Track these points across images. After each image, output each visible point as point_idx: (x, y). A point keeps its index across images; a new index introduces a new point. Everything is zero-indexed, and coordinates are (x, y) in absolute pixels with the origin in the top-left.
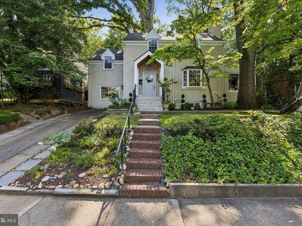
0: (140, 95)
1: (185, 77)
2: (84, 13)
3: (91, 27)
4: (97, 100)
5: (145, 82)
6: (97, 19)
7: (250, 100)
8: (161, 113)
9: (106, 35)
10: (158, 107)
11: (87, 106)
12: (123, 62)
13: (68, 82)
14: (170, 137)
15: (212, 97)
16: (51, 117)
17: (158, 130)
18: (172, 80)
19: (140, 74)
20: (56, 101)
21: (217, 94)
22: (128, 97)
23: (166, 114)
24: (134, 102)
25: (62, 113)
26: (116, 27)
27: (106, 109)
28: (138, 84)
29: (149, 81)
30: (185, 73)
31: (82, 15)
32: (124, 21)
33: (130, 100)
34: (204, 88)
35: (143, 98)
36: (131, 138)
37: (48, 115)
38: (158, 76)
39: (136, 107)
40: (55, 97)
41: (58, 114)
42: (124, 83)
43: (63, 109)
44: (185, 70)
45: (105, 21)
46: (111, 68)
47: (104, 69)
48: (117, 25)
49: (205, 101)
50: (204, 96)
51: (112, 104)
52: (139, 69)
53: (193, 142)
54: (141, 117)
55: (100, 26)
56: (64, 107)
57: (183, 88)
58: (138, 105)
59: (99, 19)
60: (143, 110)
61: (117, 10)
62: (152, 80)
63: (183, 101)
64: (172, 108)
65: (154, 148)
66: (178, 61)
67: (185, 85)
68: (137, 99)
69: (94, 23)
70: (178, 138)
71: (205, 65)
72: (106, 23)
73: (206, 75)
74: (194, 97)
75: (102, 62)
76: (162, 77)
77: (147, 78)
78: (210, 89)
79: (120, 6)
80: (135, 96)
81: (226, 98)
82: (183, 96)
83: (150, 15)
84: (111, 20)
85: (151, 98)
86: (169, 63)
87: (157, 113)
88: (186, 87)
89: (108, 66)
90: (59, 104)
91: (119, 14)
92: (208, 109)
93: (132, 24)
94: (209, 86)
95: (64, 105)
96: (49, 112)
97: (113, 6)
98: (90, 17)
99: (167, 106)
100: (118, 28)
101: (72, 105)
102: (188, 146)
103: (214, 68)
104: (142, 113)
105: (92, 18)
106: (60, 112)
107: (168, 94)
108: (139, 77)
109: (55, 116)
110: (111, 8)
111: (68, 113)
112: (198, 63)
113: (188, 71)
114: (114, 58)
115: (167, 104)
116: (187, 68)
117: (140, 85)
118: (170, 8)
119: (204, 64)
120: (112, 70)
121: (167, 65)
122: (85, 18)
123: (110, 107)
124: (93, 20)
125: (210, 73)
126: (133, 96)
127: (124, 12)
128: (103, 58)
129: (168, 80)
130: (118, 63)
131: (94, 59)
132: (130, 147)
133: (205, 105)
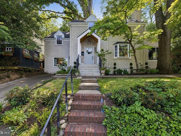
0: (83, 64)
1: (116, 49)
2: (44, 8)
3: (50, 18)
4: (51, 67)
5: (86, 53)
6: (53, 12)
7: (168, 67)
8: (99, 77)
9: (60, 25)
10: (96, 72)
11: (44, 72)
12: (69, 40)
13: (26, 53)
14: (114, 108)
15: (137, 65)
16: (10, 81)
17: (99, 98)
18: (107, 51)
19: (82, 48)
20: (16, 68)
21: (140, 62)
22: (73, 65)
23: (103, 78)
24: (77, 69)
25: (20, 78)
26: (66, 18)
27: (55, 74)
28: (80, 55)
29: (89, 53)
30: (116, 47)
31: (43, 9)
32: (72, 13)
33: (75, 67)
34: (130, 58)
35: (84, 65)
36: (69, 108)
37: (7, 79)
38: (96, 49)
39: (79, 72)
40: (14, 65)
41: (17, 78)
42: (70, 54)
43: (22, 74)
44: (116, 45)
45: (59, 13)
46: (61, 44)
47: (56, 44)
48: (67, 17)
49: (131, 68)
50: (131, 64)
51: (59, 70)
52: (82, 44)
53: (145, 116)
54: (82, 82)
55: (55, 17)
56: (23, 72)
57: (115, 58)
58: (80, 71)
59: (55, 12)
60: (84, 75)
61: (67, 5)
62: (91, 52)
63: (115, 68)
64: (107, 73)
65: (95, 123)
66: (111, 36)
67: (116, 56)
68: (80, 66)
69: (51, 14)
70: (124, 109)
71: (133, 39)
72: (59, 15)
73: (133, 48)
74: (123, 65)
75: (55, 40)
76: (99, 49)
77: (88, 50)
78: (135, 58)
79: (69, 3)
80: (79, 64)
81: (147, 65)
82: (115, 64)
83: (89, 10)
84: (63, 13)
85: (90, 65)
86: (105, 38)
87: (96, 77)
88: (116, 57)
89: (59, 42)
90: (18, 70)
91: (69, 8)
92: (134, 74)
93: (77, 15)
94: (135, 56)
95: (22, 70)
96: (9, 77)
97: (64, 2)
98: (48, 11)
99: (103, 72)
100: (68, 18)
101: (30, 71)
102: (139, 122)
103: (139, 42)
104: (84, 77)
105: (50, 11)
106: (19, 76)
107: (104, 62)
108: (82, 50)
109: (14, 80)
110: (63, 3)
111: (26, 77)
112: (127, 38)
113: (118, 45)
114: (63, 37)
115: (103, 70)
116: (118, 43)
117: (82, 56)
118: (102, 7)
119: (131, 39)
120: (62, 46)
121: (103, 39)
122: (45, 11)
123: (59, 73)
124: (51, 13)
125: (136, 46)
126: (77, 64)
127: (72, 7)
128: (55, 37)
129: (104, 51)
130: (66, 40)
131: (49, 37)
132: (67, 121)
133: (132, 71)
